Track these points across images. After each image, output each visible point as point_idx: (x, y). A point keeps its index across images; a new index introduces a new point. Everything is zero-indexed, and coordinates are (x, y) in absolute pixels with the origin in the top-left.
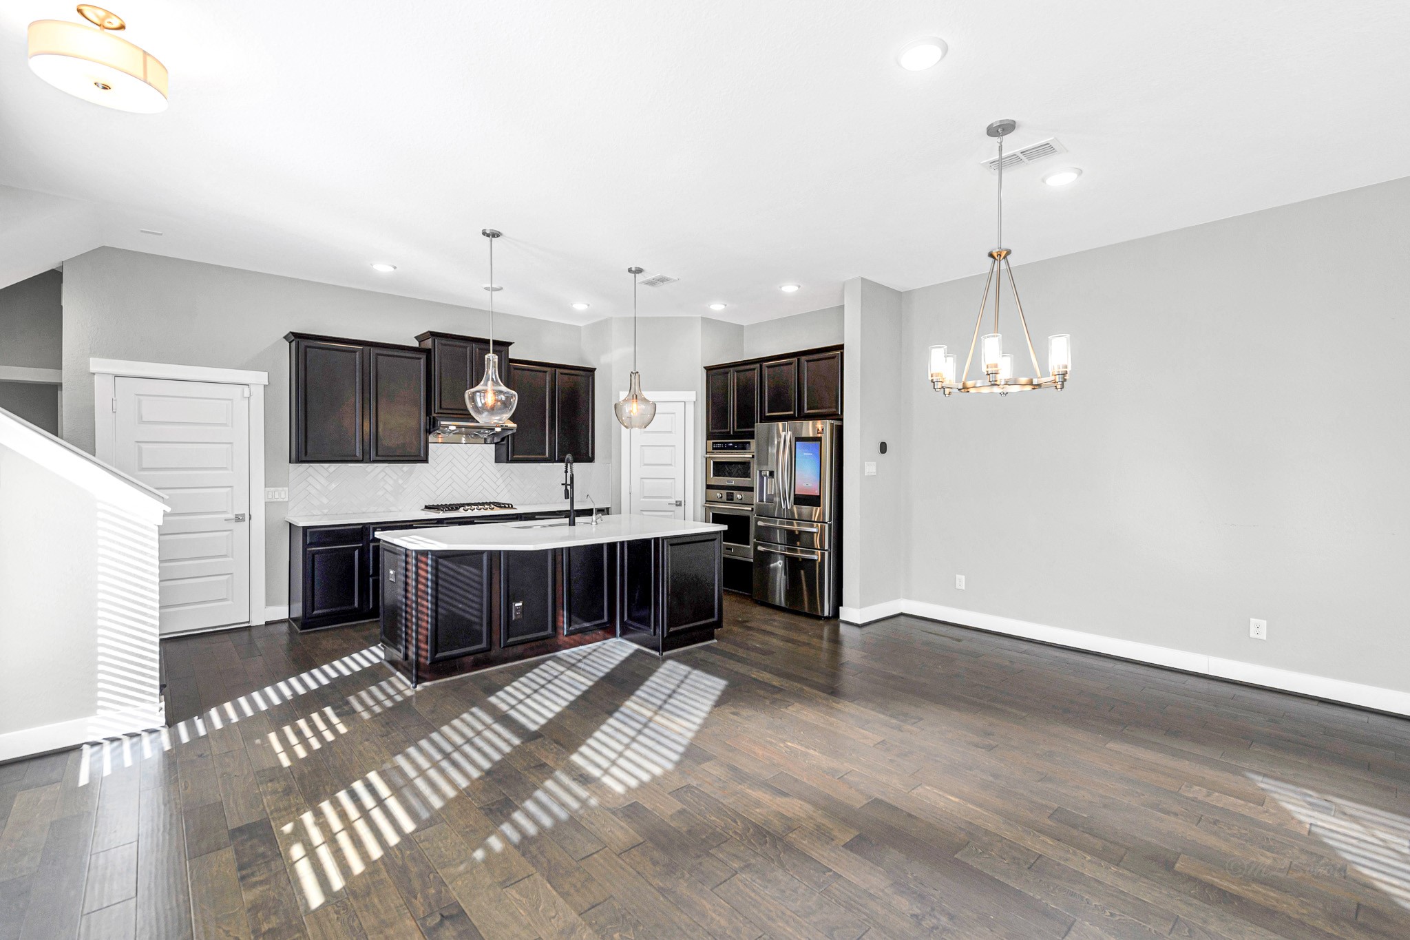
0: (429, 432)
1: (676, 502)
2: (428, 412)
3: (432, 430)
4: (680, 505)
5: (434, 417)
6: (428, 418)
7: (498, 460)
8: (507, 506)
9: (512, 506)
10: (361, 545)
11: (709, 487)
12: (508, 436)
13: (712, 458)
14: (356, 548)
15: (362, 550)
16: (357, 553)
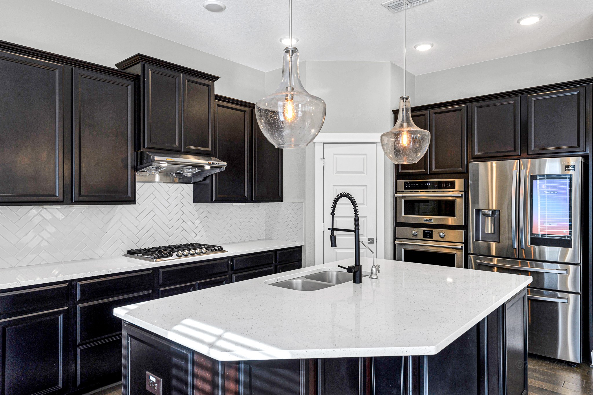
0: (136, 169)
1: (369, 239)
2: (137, 145)
3: (139, 167)
4: (372, 243)
5: (142, 153)
6: (136, 153)
7: (196, 200)
8: (217, 248)
9: (222, 249)
10: (67, 308)
11: (397, 224)
12: (212, 175)
13: (403, 197)
14: (59, 313)
15: (66, 314)
16: (61, 318)
